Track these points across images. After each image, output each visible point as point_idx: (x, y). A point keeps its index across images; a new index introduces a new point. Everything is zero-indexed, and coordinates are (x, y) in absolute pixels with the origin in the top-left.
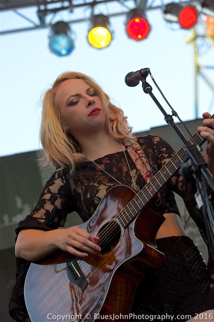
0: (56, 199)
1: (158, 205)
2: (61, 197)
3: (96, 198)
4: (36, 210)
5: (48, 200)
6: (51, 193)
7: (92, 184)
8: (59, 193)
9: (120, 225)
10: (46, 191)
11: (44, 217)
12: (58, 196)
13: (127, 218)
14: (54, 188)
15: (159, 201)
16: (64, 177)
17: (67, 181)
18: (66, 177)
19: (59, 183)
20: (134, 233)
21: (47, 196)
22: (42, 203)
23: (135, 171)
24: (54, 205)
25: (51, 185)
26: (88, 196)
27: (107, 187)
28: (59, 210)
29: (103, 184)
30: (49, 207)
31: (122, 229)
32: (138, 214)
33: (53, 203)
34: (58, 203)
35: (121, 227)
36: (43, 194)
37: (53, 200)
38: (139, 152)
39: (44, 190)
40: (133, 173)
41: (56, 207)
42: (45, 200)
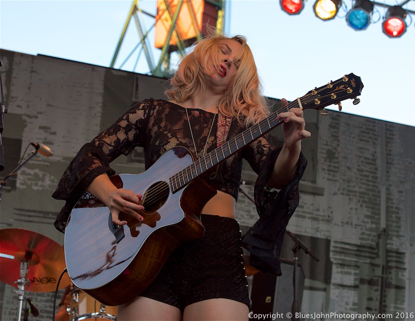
0: (130, 130)
1: (211, 179)
2: (136, 129)
3: (162, 149)
4: (109, 133)
5: (123, 128)
6: (128, 121)
7: (166, 133)
8: (136, 125)
9: (170, 188)
10: (124, 118)
11: (113, 144)
12: (133, 126)
13: (178, 183)
14: (134, 118)
15: (214, 174)
16: (147, 111)
17: (149, 116)
18: (149, 112)
19: (140, 114)
20: (180, 203)
21: (124, 124)
22: (116, 129)
23: (213, 138)
24: (127, 135)
25: (133, 113)
26: (157, 143)
27: (179, 142)
28: (130, 141)
29: (176, 137)
30: (122, 136)
31: (171, 193)
32: (189, 182)
33: (126, 133)
34: (131, 135)
35: (170, 190)
36: (121, 119)
37: (127, 129)
38: (228, 119)
39: (123, 116)
40: (210, 140)
41: (128, 138)
42: (120, 126)
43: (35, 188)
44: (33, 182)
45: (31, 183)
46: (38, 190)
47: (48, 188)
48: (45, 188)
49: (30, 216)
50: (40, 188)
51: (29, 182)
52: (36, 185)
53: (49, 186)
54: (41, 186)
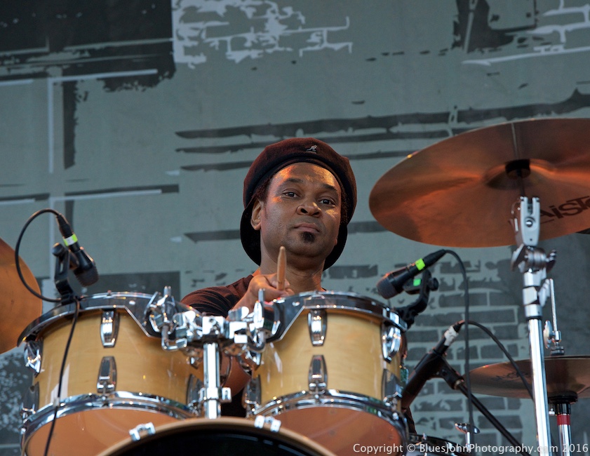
43: (237, 56)
44: (228, 39)
45: (223, 44)
46: (248, 58)
47: (277, 48)
48: (270, 51)
49: (234, 149)
50: (254, 54)
51: (215, 42)
52: (239, 45)
53: (283, 41)
54: (256, 46)
